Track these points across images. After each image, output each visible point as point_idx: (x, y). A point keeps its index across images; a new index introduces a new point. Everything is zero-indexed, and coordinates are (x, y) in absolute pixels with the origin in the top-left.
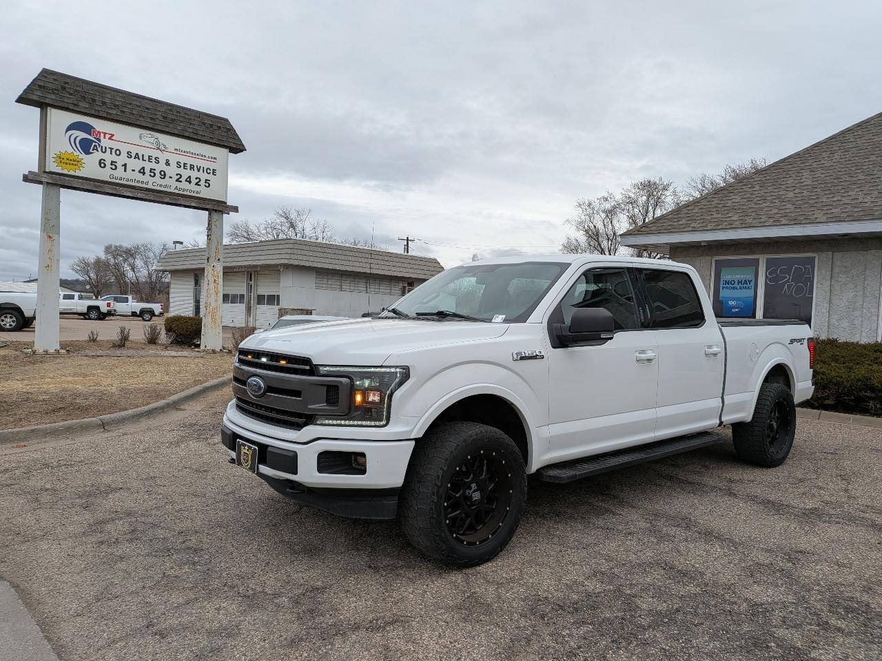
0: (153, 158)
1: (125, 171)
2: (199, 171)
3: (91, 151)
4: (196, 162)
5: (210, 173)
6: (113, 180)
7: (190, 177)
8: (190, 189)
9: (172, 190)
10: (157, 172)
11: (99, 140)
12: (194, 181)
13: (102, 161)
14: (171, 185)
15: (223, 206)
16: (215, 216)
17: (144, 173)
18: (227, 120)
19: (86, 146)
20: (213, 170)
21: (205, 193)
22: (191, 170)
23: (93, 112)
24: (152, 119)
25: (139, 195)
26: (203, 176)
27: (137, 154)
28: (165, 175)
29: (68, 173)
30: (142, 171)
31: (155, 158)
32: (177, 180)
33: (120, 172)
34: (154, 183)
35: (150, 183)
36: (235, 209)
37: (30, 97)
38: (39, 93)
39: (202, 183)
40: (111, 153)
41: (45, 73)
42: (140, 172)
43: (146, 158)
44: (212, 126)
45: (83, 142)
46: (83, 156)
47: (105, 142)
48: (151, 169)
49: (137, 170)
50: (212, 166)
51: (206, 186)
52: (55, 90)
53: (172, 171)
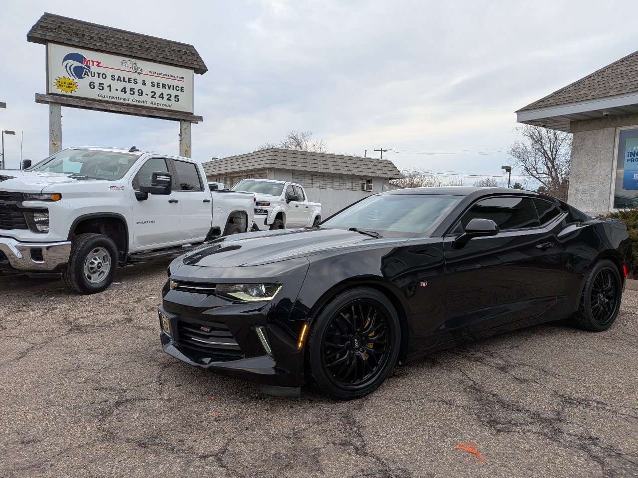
0: (132, 80)
1: (110, 91)
2: (169, 88)
3: (83, 76)
4: (167, 82)
5: (179, 90)
6: (102, 98)
7: (162, 94)
8: (162, 103)
9: (148, 105)
10: (136, 91)
11: (89, 67)
12: (166, 97)
13: (92, 83)
14: (147, 100)
15: (191, 117)
16: (185, 125)
17: (125, 92)
18: (192, 47)
19: (79, 72)
20: (181, 87)
21: (175, 106)
22: (163, 88)
23: (83, 45)
24: (130, 48)
25: (122, 110)
26: (173, 93)
27: (119, 77)
28: (142, 93)
29: (65, 94)
30: (124, 90)
31: (134, 80)
32: (152, 97)
33: (106, 92)
34: (134, 100)
35: (131, 100)
36: (201, 119)
37: (34, 36)
38: (40, 32)
39: (173, 98)
40: (99, 77)
41: (47, 16)
42: (122, 91)
43: (126, 80)
44: (179, 52)
45: (76, 68)
46: (77, 80)
47: (94, 69)
48: (131, 88)
49: (120, 90)
50: (180, 84)
51: (175, 100)
52: (53, 29)
53: (147, 89)
